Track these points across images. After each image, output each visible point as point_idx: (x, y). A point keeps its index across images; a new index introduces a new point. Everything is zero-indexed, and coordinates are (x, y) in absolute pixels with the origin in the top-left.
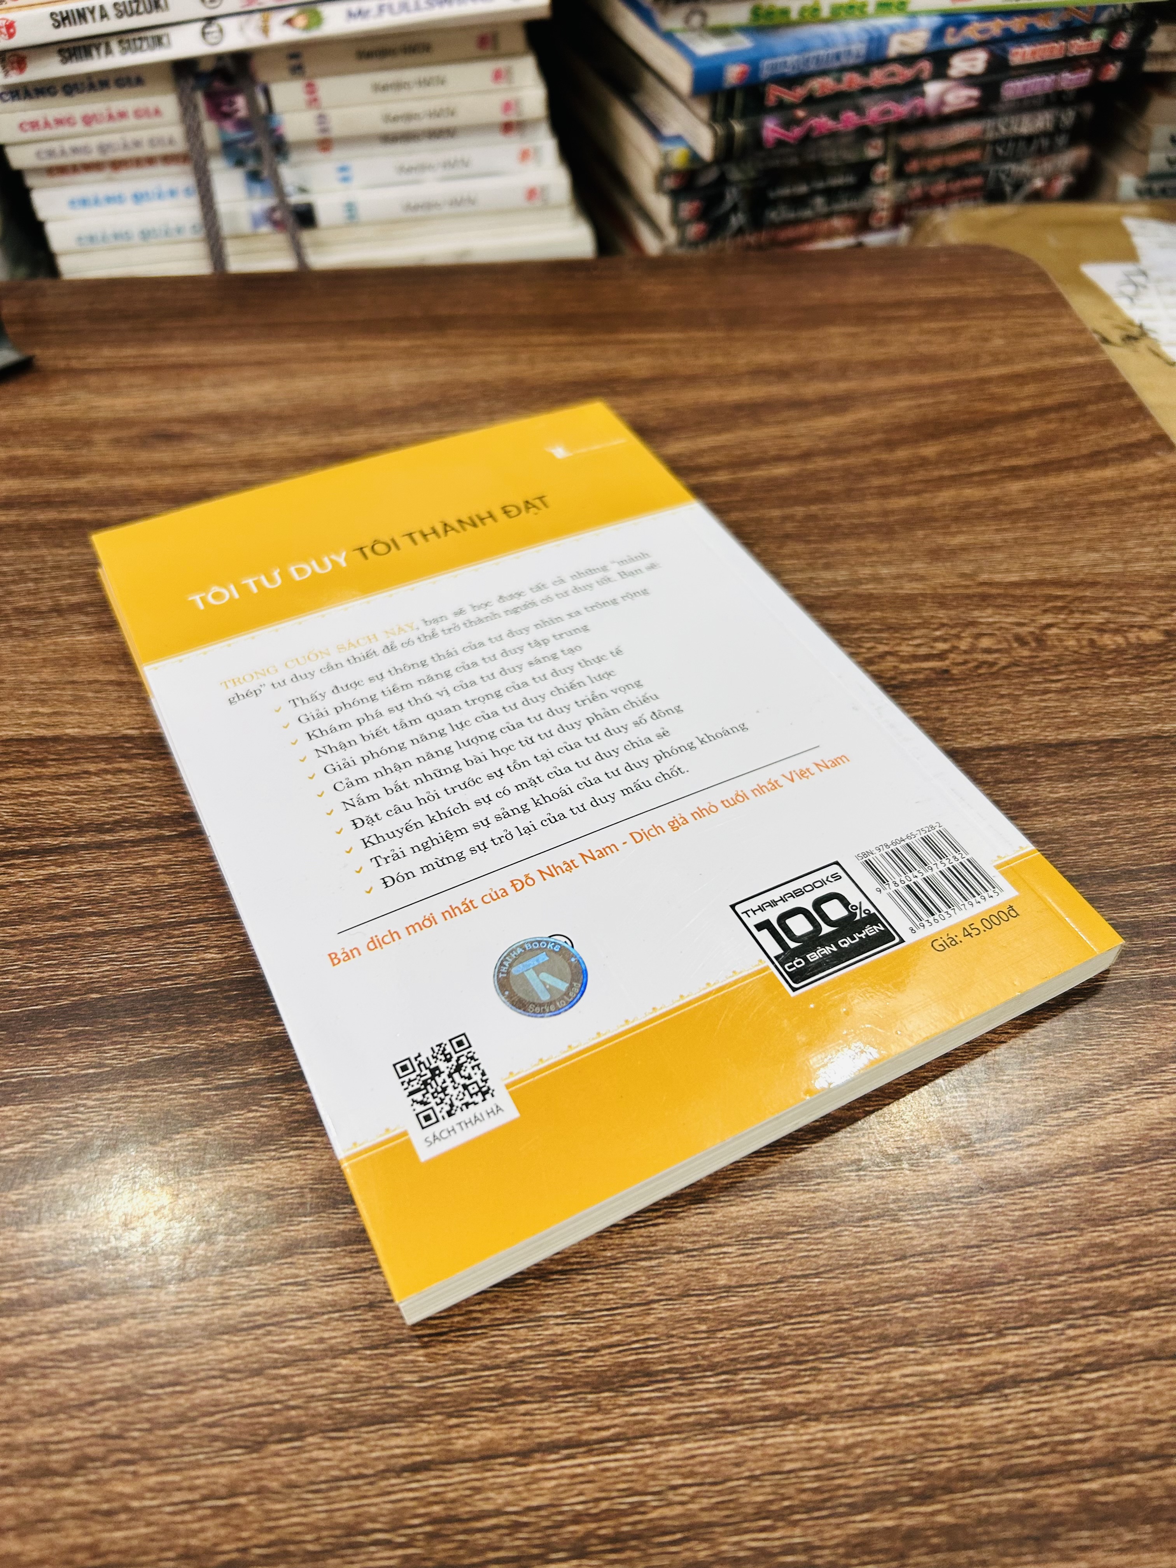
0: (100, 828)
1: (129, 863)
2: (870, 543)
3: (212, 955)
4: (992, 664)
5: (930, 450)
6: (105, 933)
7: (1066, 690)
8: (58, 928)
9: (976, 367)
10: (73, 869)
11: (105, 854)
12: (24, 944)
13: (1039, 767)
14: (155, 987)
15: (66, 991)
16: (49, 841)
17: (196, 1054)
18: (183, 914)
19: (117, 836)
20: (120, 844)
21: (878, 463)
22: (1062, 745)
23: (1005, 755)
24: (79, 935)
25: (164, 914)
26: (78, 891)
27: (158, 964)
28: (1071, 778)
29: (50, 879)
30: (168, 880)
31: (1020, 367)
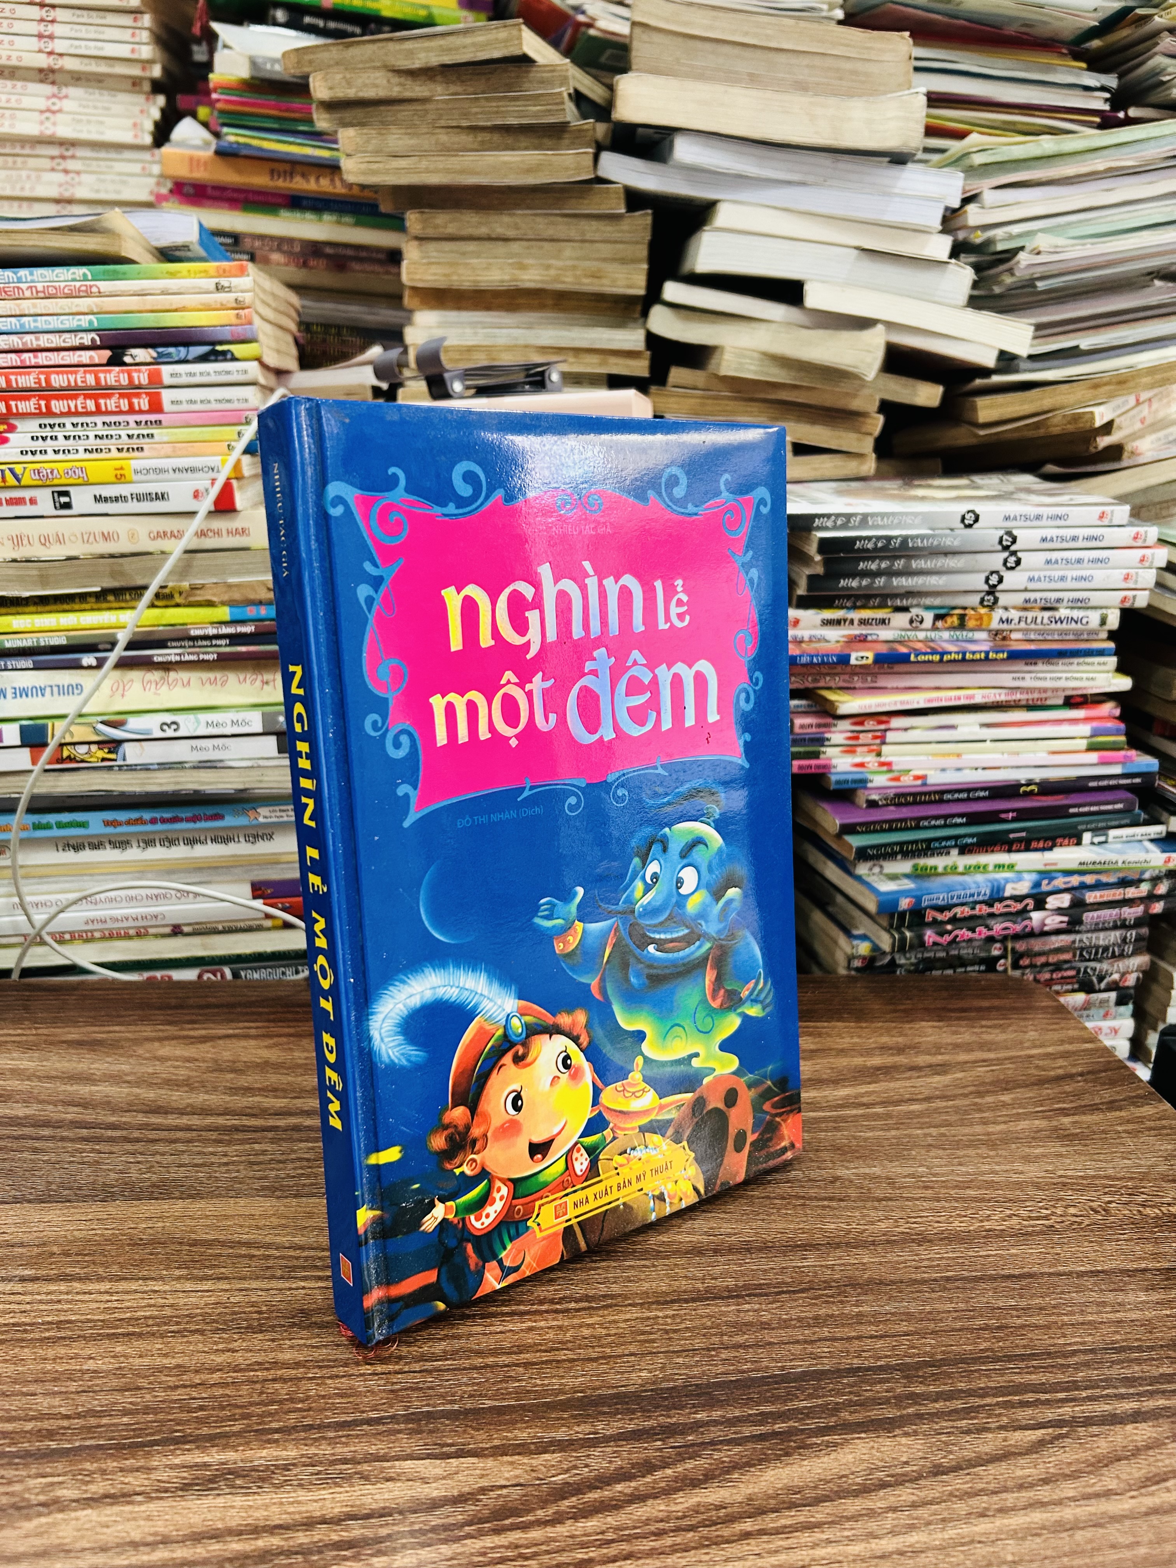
0: (552, 1302)
1: (576, 1321)
2: (983, 1151)
3: (644, 1374)
4: (1080, 1223)
5: (1006, 1098)
6: (574, 1360)
7: (1131, 1240)
8: (545, 1357)
9: (1022, 1049)
10: (542, 1324)
11: (560, 1316)
12: (527, 1365)
13: (1126, 1283)
14: (615, 1391)
15: (561, 1392)
16: (522, 1307)
17: (653, 1428)
18: (619, 1351)
19: (565, 1306)
20: (567, 1311)
21: (975, 1104)
22: (1136, 1270)
23: (1102, 1275)
24: (558, 1361)
25: (608, 1350)
26: (551, 1335)
27: (613, 1378)
28: (1147, 1290)
29: (531, 1329)
30: (604, 1332)
31: (1050, 1050)
